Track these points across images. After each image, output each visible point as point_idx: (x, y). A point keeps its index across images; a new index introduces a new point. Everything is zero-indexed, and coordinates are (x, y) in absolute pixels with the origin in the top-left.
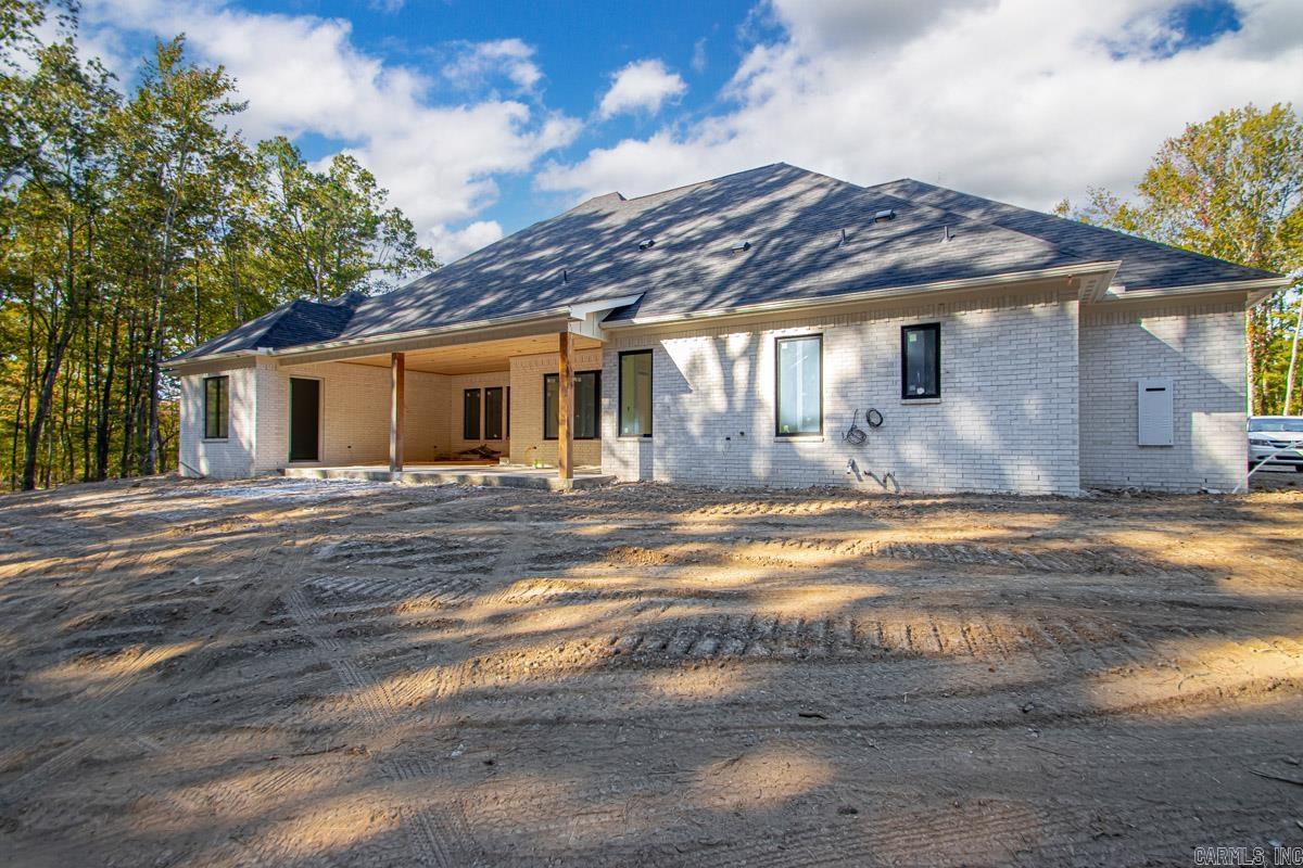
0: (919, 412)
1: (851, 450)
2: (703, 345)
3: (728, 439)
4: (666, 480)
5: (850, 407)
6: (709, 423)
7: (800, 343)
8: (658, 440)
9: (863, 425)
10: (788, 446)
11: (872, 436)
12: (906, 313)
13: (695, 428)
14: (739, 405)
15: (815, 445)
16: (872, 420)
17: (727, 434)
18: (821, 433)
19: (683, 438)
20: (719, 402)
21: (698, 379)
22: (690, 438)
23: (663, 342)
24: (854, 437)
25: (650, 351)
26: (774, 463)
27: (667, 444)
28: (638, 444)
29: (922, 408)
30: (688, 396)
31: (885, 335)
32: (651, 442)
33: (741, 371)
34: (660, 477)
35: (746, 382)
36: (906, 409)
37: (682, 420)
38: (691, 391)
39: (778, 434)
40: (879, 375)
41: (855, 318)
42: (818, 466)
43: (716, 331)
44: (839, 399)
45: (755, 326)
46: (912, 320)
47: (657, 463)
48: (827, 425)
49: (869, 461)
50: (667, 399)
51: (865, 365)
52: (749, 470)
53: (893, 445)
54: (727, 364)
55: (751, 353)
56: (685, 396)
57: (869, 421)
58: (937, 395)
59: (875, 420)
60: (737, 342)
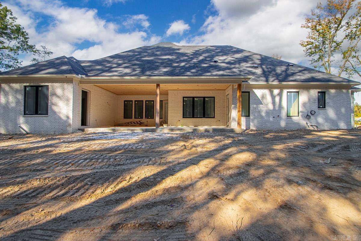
0: (321, 111)
1: (306, 120)
2: (266, 92)
3: (274, 117)
4: (254, 129)
5: (306, 110)
6: (268, 113)
7: (293, 94)
8: (251, 117)
9: (310, 114)
10: (290, 119)
11: (312, 117)
12: (319, 89)
13: (263, 114)
14: (277, 108)
15: (298, 119)
16: (312, 113)
17: (273, 116)
18: (298, 116)
19: (260, 117)
20: (271, 107)
21: (265, 101)
22: (262, 117)
23: (253, 90)
24: (308, 117)
25: (249, 92)
26: (286, 123)
27: (254, 118)
28: (245, 119)
29: (322, 111)
30: (262, 105)
31: (314, 93)
32: (250, 118)
33: (277, 99)
34: (252, 127)
35: (279, 102)
36: (319, 110)
37: (259, 112)
38: (262, 104)
39: (287, 116)
40: (313, 102)
41: (307, 88)
42: (298, 124)
43: (271, 88)
44: (303, 108)
45: (281, 88)
46: (320, 90)
47: (251, 124)
48: (300, 114)
49: (311, 123)
50: (255, 106)
51: (309, 100)
52: (280, 125)
53: (316, 119)
54: (273, 97)
55: (280, 95)
56: (261, 105)
57: (311, 113)
58: (325, 108)
59: (313, 113)
60: (276, 92)
